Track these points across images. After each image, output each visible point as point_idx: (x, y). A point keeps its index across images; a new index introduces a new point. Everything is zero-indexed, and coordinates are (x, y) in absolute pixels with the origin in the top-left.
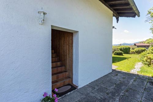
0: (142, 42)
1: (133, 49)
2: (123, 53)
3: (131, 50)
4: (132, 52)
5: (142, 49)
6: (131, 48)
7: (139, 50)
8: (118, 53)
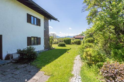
1: (73, 40)
3: (71, 41)
7: (76, 41)
8: (61, 44)
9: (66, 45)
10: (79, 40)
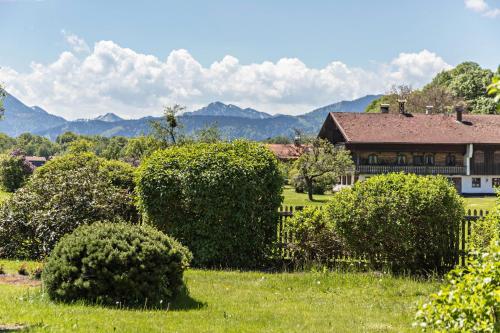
0: (402, 106)
1: (313, 187)
2: (186, 254)
3: (290, 197)
4: (302, 235)
5: (415, 199)
6: (295, 173)
7: (380, 214)
8: (115, 265)
9: (197, 282)
10: (429, 185)
